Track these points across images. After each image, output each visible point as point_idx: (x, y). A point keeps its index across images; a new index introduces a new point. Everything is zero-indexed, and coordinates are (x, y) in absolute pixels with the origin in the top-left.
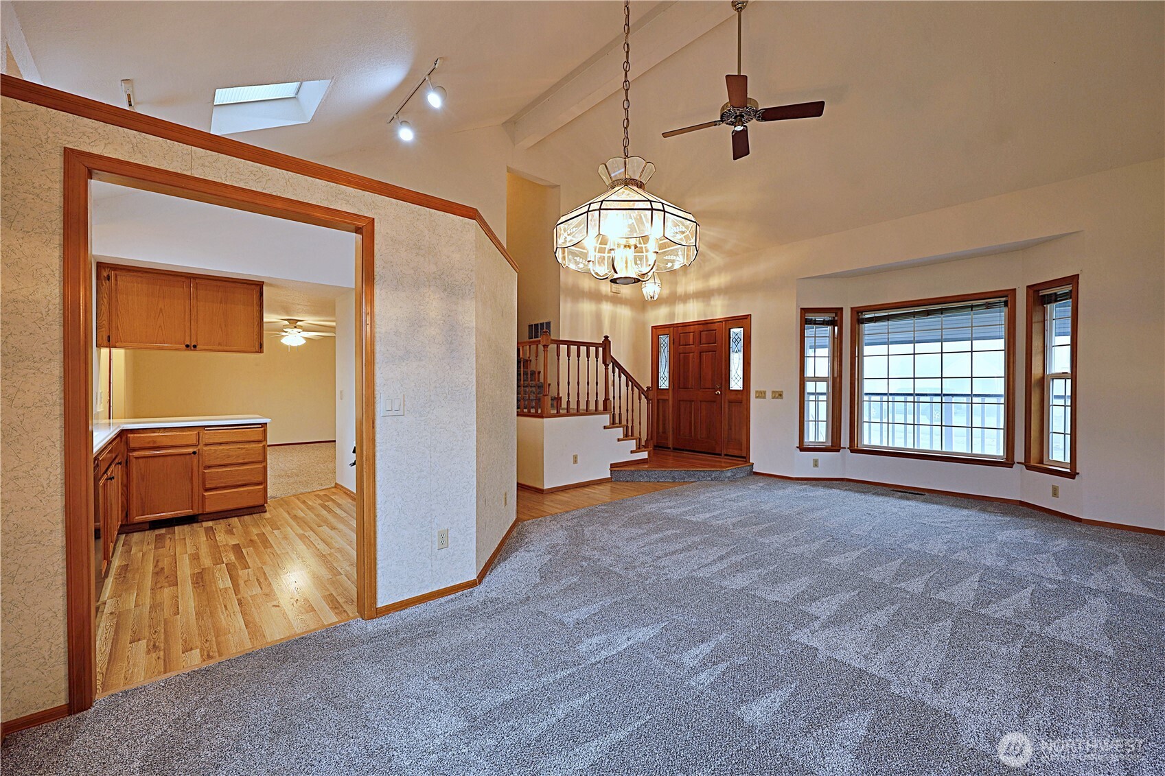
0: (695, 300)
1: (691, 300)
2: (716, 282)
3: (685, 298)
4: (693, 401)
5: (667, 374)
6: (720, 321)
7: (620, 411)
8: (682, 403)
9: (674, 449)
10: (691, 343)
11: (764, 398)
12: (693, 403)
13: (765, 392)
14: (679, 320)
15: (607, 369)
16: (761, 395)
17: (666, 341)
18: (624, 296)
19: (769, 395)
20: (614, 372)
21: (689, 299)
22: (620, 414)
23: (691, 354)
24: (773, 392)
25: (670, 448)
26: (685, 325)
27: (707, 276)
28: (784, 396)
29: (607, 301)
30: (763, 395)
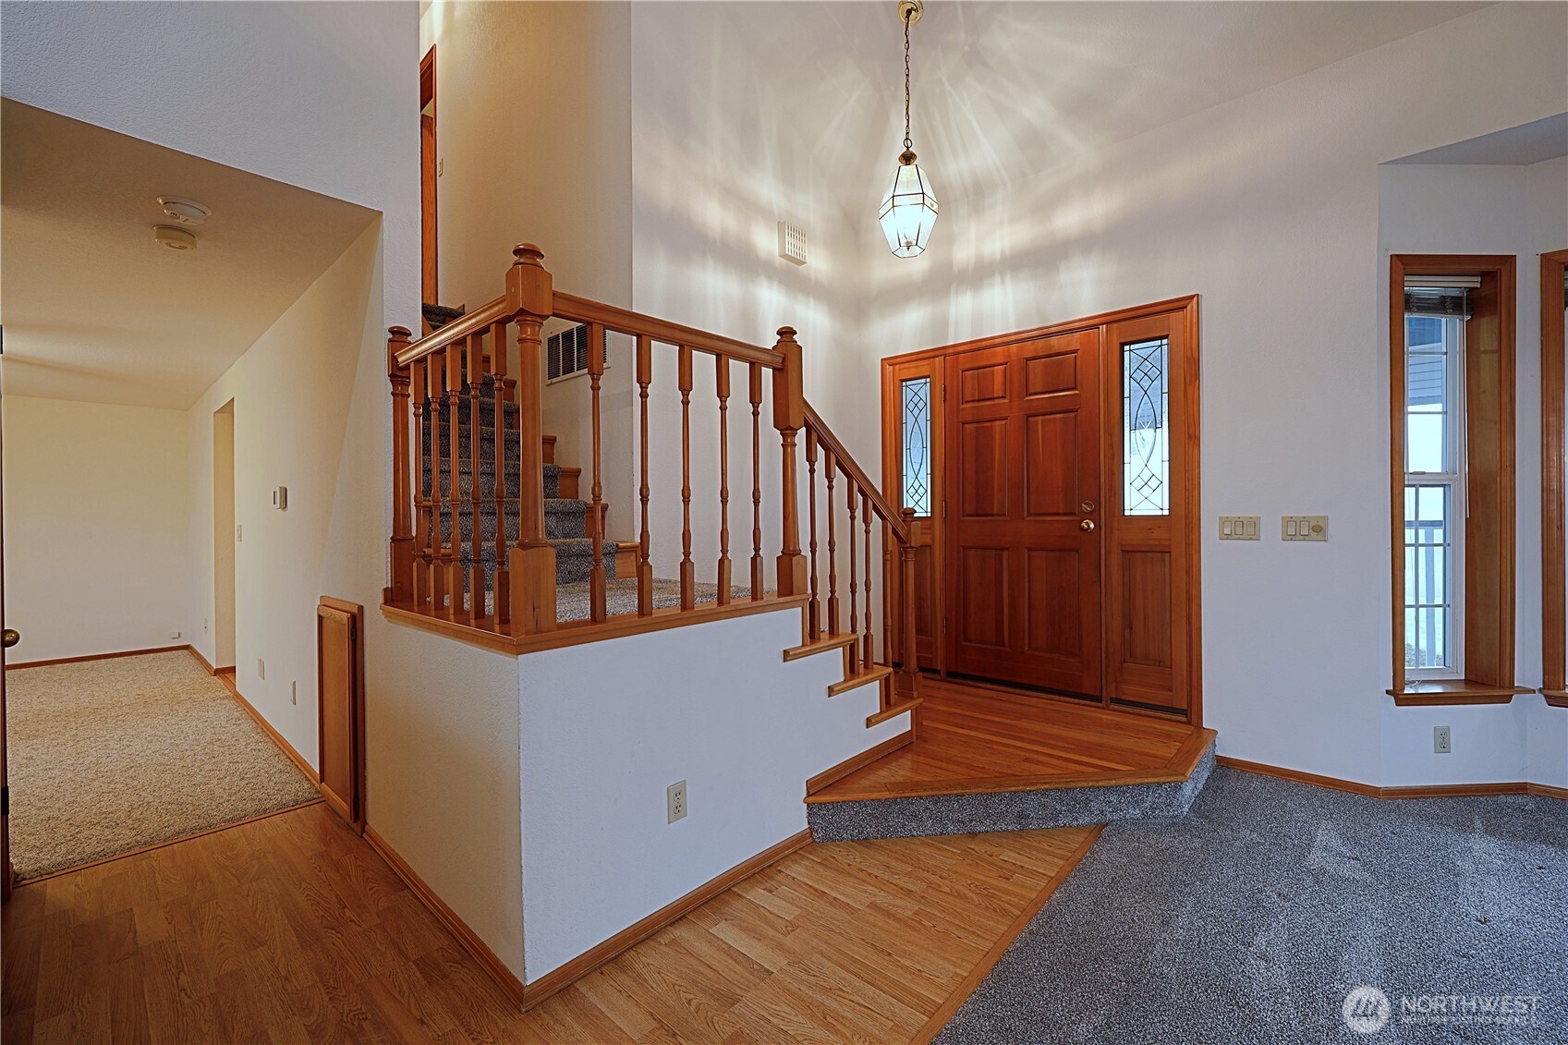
0: (1008, 277)
1: (997, 278)
2: (1071, 219)
3: (979, 275)
4: (1003, 549)
5: (925, 479)
6: (1091, 325)
7: (833, 592)
8: (972, 553)
9: (949, 674)
10: (998, 392)
11: (1254, 537)
12: (1005, 554)
13: (1255, 523)
14: (960, 334)
15: (788, 446)
16: (1244, 529)
17: (921, 393)
18: (813, 275)
19: (1271, 529)
20: (811, 459)
21: (992, 275)
22: (832, 602)
23: (998, 423)
24: (1287, 521)
25: (938, 672)
26: (977, 347)
27: (1044, 207)
28: (1331, 530)
29: (770, 278)
30: (1251, 530)
